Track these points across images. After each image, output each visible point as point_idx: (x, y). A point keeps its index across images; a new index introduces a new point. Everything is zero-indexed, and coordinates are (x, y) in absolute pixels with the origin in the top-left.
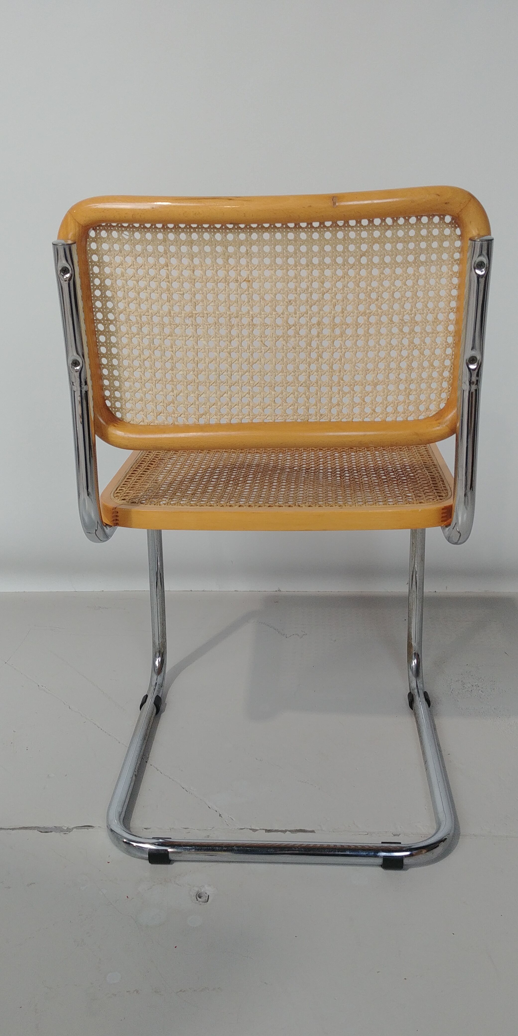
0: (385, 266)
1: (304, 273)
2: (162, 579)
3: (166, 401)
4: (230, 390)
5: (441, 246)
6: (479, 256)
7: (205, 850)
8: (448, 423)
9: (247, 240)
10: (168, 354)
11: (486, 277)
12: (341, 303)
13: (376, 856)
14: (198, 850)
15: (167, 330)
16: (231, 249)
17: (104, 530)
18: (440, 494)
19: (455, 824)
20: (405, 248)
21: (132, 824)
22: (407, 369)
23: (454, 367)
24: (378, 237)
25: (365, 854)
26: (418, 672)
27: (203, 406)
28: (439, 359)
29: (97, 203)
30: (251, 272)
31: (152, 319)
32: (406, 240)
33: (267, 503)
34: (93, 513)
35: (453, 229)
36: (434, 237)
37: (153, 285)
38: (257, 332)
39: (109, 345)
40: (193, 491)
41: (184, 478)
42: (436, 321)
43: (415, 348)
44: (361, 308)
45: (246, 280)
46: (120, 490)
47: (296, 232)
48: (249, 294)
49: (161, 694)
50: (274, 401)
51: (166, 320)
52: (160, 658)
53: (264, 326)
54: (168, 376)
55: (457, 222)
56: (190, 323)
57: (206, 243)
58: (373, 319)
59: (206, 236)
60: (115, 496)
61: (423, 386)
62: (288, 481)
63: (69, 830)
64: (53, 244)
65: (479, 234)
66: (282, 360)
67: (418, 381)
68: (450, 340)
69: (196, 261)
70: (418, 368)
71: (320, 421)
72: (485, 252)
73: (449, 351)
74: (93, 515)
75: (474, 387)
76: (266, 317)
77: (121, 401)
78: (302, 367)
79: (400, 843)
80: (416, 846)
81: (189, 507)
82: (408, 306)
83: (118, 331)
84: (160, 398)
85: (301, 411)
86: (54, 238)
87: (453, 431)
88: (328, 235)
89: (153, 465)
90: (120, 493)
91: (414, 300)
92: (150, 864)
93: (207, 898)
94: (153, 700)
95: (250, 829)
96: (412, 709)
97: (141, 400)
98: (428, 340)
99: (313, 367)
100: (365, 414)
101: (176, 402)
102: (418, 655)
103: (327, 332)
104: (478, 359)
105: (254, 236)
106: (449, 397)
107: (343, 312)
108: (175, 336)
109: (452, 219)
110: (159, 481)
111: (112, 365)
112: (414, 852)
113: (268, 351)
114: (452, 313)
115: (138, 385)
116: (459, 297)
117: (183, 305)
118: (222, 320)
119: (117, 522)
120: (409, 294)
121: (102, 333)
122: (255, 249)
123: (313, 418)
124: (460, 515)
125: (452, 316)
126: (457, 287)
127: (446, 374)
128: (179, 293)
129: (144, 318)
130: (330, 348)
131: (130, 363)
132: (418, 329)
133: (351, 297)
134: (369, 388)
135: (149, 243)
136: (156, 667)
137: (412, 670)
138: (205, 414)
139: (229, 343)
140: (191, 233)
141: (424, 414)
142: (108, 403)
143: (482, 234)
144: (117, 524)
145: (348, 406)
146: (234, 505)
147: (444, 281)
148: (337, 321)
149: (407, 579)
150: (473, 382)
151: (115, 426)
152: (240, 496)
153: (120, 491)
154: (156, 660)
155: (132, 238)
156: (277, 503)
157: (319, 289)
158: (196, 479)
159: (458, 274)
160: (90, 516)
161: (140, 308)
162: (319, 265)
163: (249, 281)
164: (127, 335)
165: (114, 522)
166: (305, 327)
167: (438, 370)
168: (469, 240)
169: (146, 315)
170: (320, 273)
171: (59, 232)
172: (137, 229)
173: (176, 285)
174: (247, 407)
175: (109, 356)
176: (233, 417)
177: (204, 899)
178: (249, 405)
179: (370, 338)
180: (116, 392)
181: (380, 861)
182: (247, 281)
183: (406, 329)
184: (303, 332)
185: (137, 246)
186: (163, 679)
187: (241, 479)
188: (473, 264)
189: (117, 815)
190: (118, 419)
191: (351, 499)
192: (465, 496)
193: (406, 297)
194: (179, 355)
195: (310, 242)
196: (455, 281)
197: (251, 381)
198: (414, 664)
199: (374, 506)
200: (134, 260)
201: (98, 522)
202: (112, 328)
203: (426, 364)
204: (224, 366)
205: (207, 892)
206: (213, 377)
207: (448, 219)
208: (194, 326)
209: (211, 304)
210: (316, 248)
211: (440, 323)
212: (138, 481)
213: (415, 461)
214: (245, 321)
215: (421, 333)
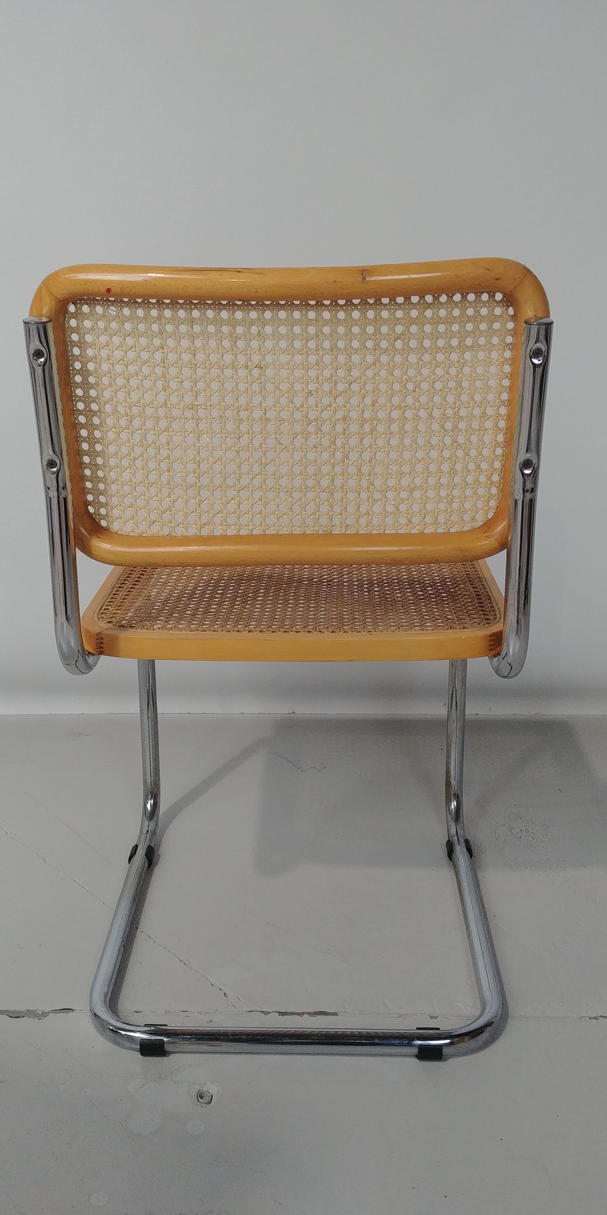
0: (424, 351)
1: (327, 359)
2: (154, 700)
3: (161, 508)
4: (239, 496)
5: (490, 328)
6: (536, 342)
7: (208, 1040)
8: (498, 536)
9: (259, 318)
10: (164, 452)
11: (545, 365)
12: (372, 395)
13: (410, 1045)
14: (199, 1039)
15: (163, 424)
16: (240, 330)
17: (86, 660)
18: (486, 617)
19: (503, 1004)
20: (448, 331)
21: (120, 1007)
22: (450, 473)
23: (504, 471)
24: (416, 317)
25: (396, 1041)
26: (458, 815)
27: (206, 515)
28: (487, 460)
29: (77, 273)
30: (264, 357)
31: (144, 411)
32: (449, 320)
33: (282, 627)
34: (72, 640)
35: (505, 308)
36: (483, 317)
37: (146, 370)
38: (271, 427)
39: (92, 440)
40: (193, 611)
41: (182, 593)
42: (484, 416)
43: (458, 447)
44: (396, 400)
46: (105, 609)
47: (317, 310)
48: (261, 383)
49: (153, 843)
50: (291, 509)
51: (162, 412)
52: (152, 800)
53: (280, 421)
54: (164, 478)
55: (509, 300)
56: (190, 416)
57: (209, 323)
58: (409, 414)
59: (210, 313)
60: (99, 617)
61: (469, 492)
62: (308, 599)
63: (45, 1015)
64: (24, 322)
65: (535, 316)
66: (301, 461)
67: (462, 486)
68: (501, 438)
69: (198, 343)
70: (463, 471)
71: (346, 533)
72: (542, 338)
73: (499, 451)
74: (73, 644)
75: (528, 496)
76: (282, 410)
77: (107, 507)
78: (325, 469)
79: (439, 1029)
80: (458, 1033)
81: (188, 632)
82: (450, 398)
83: (103, 424)
84: (154, 504)
85: (324, 521)
86: (26, 314)
87: (504, 545)
88: (356, 314)
89: (145, 576)
90: (105, 613)
91: (458, 391)
92: (142, 1056)
93: (210, 1097)
94: (145, 851)
95: (260, 1011)
96: (451, 860)
97: (131, 506)
98: (474, 439)
99: (338, 469)
100: (399, 525)
101: (173, 509)
102: (458, 796)
103: (354, 428)
104: (534, 463)
105: (268, 314)
106: (498, 505)
107: (373, 405)
108: (172, 431)
109: (504, 297)
110: (152, 597)
111: (96, 465)
112: (455, 1040)
113: (284, 450)
114: (503, 407)
115: (127, 489)
116: (511, 389)
117: (182, 394)
118: (228, 413)
119: (102, 650)
120: (452, 384)
121: (83, 426)
122: (268, 329)
123: (337, 529)
124: (511, 646)
125: (503, 411)
126: (509, 375)
127: (496, 478)
128: (177, 380)
129: (135, 410)
130: (357, 447)
131: (118, 462)
132: (462, 425)
133: (383, 387)
134: (404, 495)
135: (140, 320)
136: (148, 811)
137: (451, 814)
138: (208, 524)
139: (236, 441)
140: (192, 309)
141: (469, 525)
142: (91, 509)
143: (539, 316)
144: (101, 653)
145: (379, 516)
146: (242, 630)
147: (493, 369)
148: (367, 415)
149: (446, 699)
150: (528, 490)
151: (99, 537)
152: (250, 617)
153: (106, 611)
154: (148, 803)
155: (120, 314)
156: (294, 628)
157: (345, 378)
158: (196, 595)
159: (510, 361)
160: (69, 645)
161: (130, 398)
162: (346, 349)
163: (261, 368)
164: (113, 430)
165: (98, 650)
166: (328, 422)
167: (485, 473)
168: (524, 323)
169: (137, 406)
170: (346, 359)
171: (32, 306)
172: (126, 304)
173: (173, 371)
174: (259, 516)
175: (92, 453)
176: (242, 527)
177: (207, 1099)
178: (260, 513)
179: (406, 435)
180: (100, 497)
181: (415, 1051)
182: (259, 367)
183: (448, 426)
184: (326, 428)
185: (126, 324)
186: (157, 825)
187: (250, 595)
188: (528, 350)
189: (102, 996)
190: (103, 528)
191: (382, 622)
192: (517, 621)
193: (448, 388)
194: (177, 453)
195: (334, 322)
196: (507, 369)
197: (263, 485)
198: (453, 807)
199: (410, 632)
200: (123, 341)
201: (79, 651)
202: (96, 420)
203: (471, 466)
204: (232, 467)
205: (210, 1091)
206: (218, 480)
207: (499, 296)
208: (194, 419)
209: (215, 394)
210: (341, 330)
211: (488, 419)
212: (126, 597)
213: (456, 573)
214: (257, 414)
215: (467, 430)
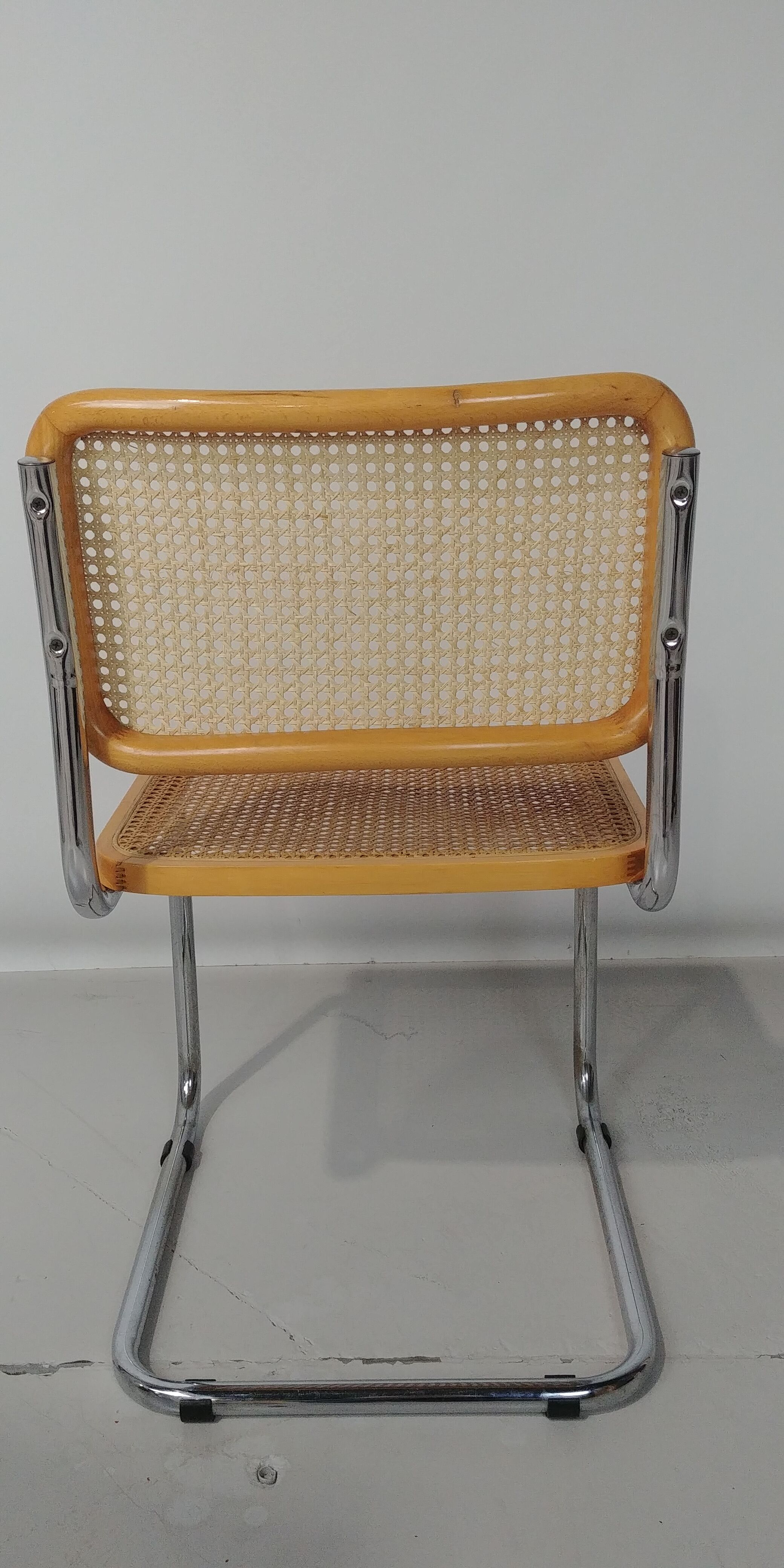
0: (535, 492)
1: (411, 504)
2: (192, 947)
3: (198, 699)
4: (299, 682)
5: (619, 461)
6: (679, 478)
7: (270, 1398)
8: (635, 727)
9: (321, 455)
10: (202, 627)
11: (690, 508)
12: (468, 549)
13: (537, 1399)
14: (259, 1398)
15: (200, 592)
16: (297, 469)
17: (102, 898)
18: (623, 832)
19: (657, 1340)
20: (565, 466)
21: (152, 1357)
22: (571, 647)
23: (641, 643)
24: (523, 450)
25: (519, 1395)
26: (590, 1092)
27: (257, 706)
28: (619, 630)
29: (87, 400)
30: (329, 504)
31: (175, 574)
32: (566, 452)
33: (358, 850)
34: (85, 873)
35: (637, 436)
36: (609, 448)
37: (177, 522)
38: (340, 592)
39: (107, 613)
40: (242, 832)
41: (227, 809)
42: (614, 574)
43: (582, 614)
44: (500, 556)
45: (322, 515)
46: (126, 831)
47: (397, 443)
48: (326, 536)
49: (193, 1137)
50: (368, 697)
51: (198, 576)
52: (190, 1081)
53: (351, 584)
54: (203, 661)
55: (643, 426)
56: (235, 580)
57: (258, 461)
58: (517, 572)
59: (259, 449)
60: (119, 842)
61: (596, 671)
62: (390, 812)
63: (53, 1369)
64: (19, 464)
65: (677, 445)
66: (379, 635)
67: (588, 664)
68: (636, 601)
69: (244, 487)
70: (588, 645)
71: (439, 726)
72: (686, 472)
73: (634, 618)
74: (85, 876)
75: (674, 675)
76: (354, 570)
77: (129, 699)
78: (411, 645)
79: (574, 1376)
80: (600, 1381)
81: (236, 859)
82: (570, 552)
83: (123, 593)
84: (189, 694)
85: (410, 711)
86: (21, 455)
87: (644, 738)
88: (446, 447)
89: (178, 788)
90: (127, 837)
91: (579, 542)
92: (183, 1423)
93: (274, 1476)
94: (182, 1148)
95: (338, 1359)
96: (583, 1151)
97: (160, 697)
98: (602, 603)
99: (427, 645)
100: (507, 715)
101: (214, 700)
102: (591, 1067)
103: (447, 592)
104: (679, 632)
105: (334, 449)
106: (635, 687)
107: (471, 563)
108: (213, 600)
109: (635, 422)
110: (188, 814)
111: (114, 645)
112: (596, 1391)
113: (357, 622)
114: (638, 561)
115: (155, 675)
116: (647, 538)
117: (224, 553)
118: (285, 576)
119: (123, 885)
120: (571, 534)
121: (97, 595)
122: (334, 468)
123: (428, 722)
124: (657, 868)
125: (638, 566)
126: (644, 521)
127: (631, 653)
128: (218, 534)
129: (163, 574)
130: (452, 616)
131: (142, 640)
132: (586, 586)
133: (483, 539)
134: (513, 676)
135: (168, 459)
136: (185, 1096)
137: (581, 1091)
138: (260, 719)
139: (296, 611)
140: (235, 444)
141: (597, 713)
142: (108, 703)
143: (681, 445)
144: (123, 888)
145: (481, 704)
146: (306, 855)
147: (624, 514)
148: (463, 575)
149: (571, 941)
150: (673, 667)
151: (119, 739)
152: (316, 839)
153: (128, 834)
154: (184, 1085)
155: (143, 452)
156: (374, 851)
157: (435, 528)
158: (245, 810)
159: (645, 504)
160: (80, 877)
161: (157, 558)
162: (434, 491)
163: (326, 517)
164: (136, 599)
165: (119, 885)
166: (413, 585)
167: (617, 647)
168: (663, 454)
169: (166, 569)
170: (434, 503)
171: (28, 446)
172: (151, 439)
173: (212, 523)
174: (325, 706)
175: (109, 630)
176: (304, 722)
177: (269, 1478)
178: (328, 703)
179: (513, 600)
180: (120, 686)
181: (544, 1406)
182: (323, 517)
183: (568, 587)
184: (410, 593)
185: (151, 465)
186: (197, 1114)
187: (316, 809)
188: (669, 489)
189: (129, 1343)
190: (124, 726)
191: (488, 842)
192: (663, 836)
193: (567, 538)
194: (219, 628)
195: (418, 457)
196: (642, 513)
197: (330, 667)
198: (584, 1081)
199: (524, 853)
200: (147, 486)
201: (93, 887)
202: (113, 588)
203: (599, 638)
204: (290, 645)
205: (274, 1466)
206: (273, 661)
207: (629, 421)
208: (241, 584)
209: (267, 552)
210: (428, 467)
211: (619, 577)
212: (154, 815)
213: (581, 775)
214: (322, 576)
215: (592, 592)
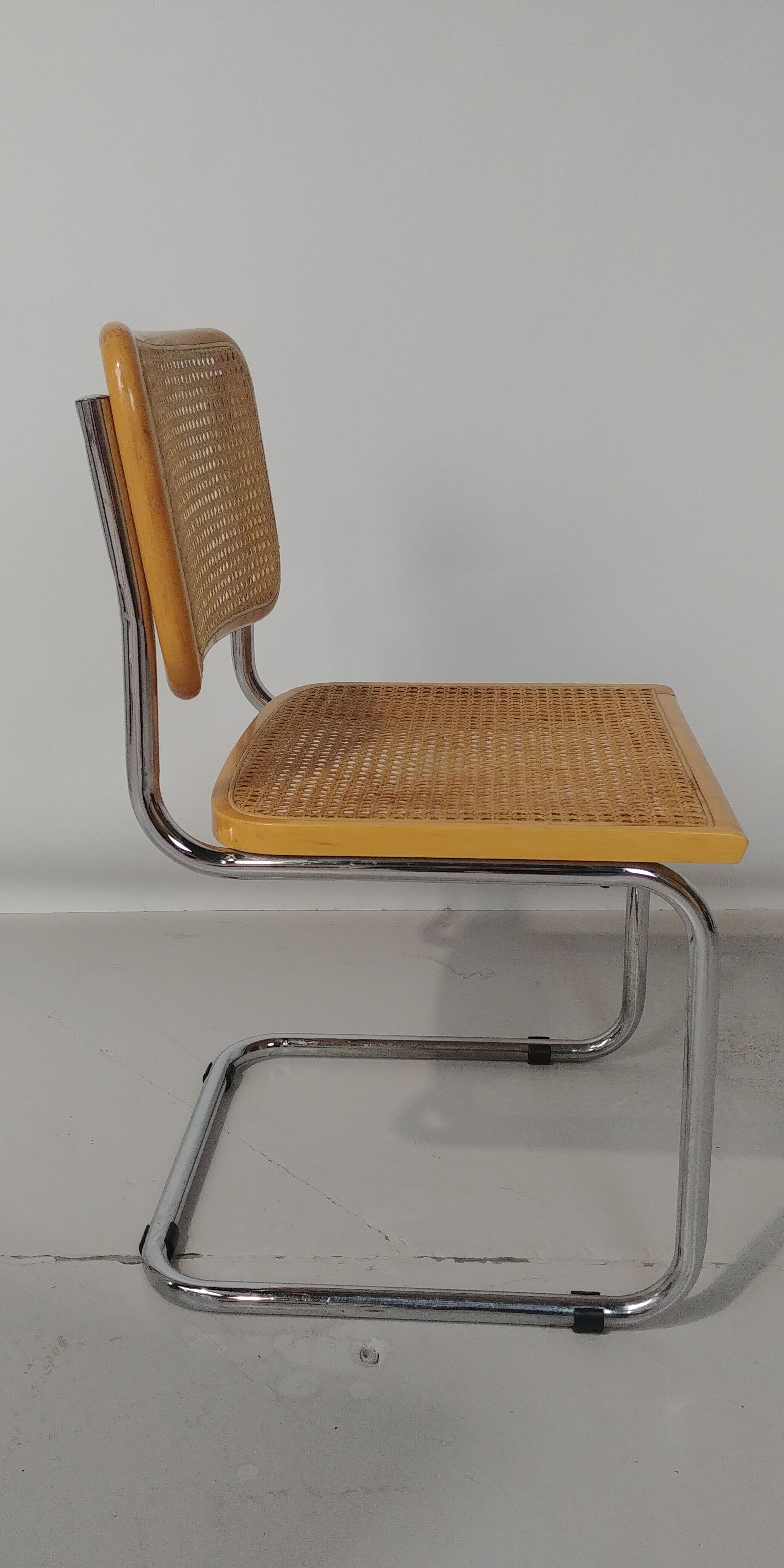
93: (377, 1357)
95: (431, 1257)
177: (370, 1359)
205: (376, 1349)
